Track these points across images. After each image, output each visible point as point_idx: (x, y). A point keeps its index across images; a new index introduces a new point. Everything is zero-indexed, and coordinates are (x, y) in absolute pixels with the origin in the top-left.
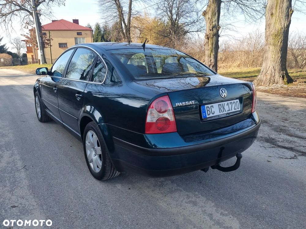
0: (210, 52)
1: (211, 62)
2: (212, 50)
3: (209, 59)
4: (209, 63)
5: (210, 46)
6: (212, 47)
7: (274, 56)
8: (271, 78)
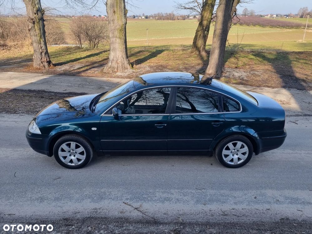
0: (39, 38)
1: (42, 49)
2: (41, 36)
3: (39, 45)
4: (41, 50)
5: (38, 31)
6: (41, 32)
7: (121, 47)
8: (122, 64)
